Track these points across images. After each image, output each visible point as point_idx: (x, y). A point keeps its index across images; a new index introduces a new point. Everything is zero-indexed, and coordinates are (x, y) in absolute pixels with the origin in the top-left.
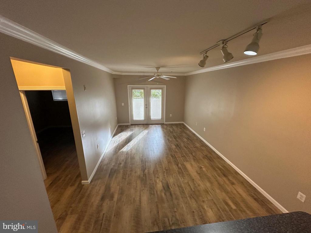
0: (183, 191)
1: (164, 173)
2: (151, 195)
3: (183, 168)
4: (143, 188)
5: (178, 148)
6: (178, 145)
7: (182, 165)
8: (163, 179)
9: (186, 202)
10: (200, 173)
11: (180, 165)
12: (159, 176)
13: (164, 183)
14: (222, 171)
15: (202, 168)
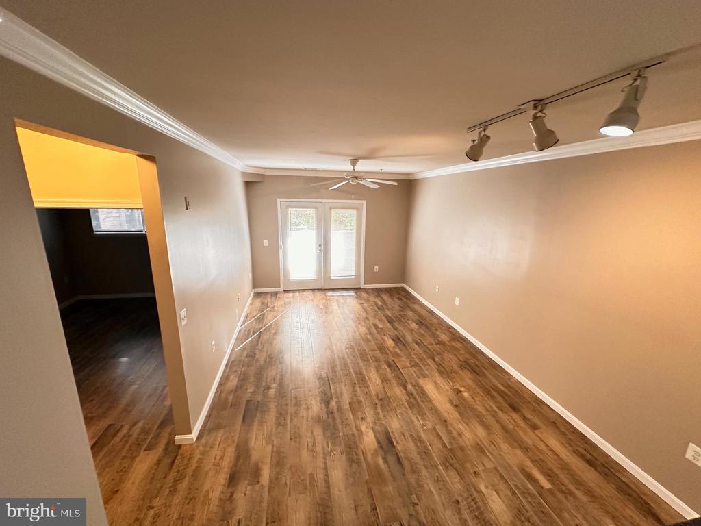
0: (427, 451)
1: (376, 408)
2: (351, 466)
3: (418, 394)
4: (330, 446)
5: (400, 345)
6: (399, 339)
7: (414, 386)
8: (375, 423)
9: (436, 479)
10: (457, 404)
11: (409, 387)
12: (364, 416)
13: (379, 432)
14: (506, 397)
15: (460, 392)
